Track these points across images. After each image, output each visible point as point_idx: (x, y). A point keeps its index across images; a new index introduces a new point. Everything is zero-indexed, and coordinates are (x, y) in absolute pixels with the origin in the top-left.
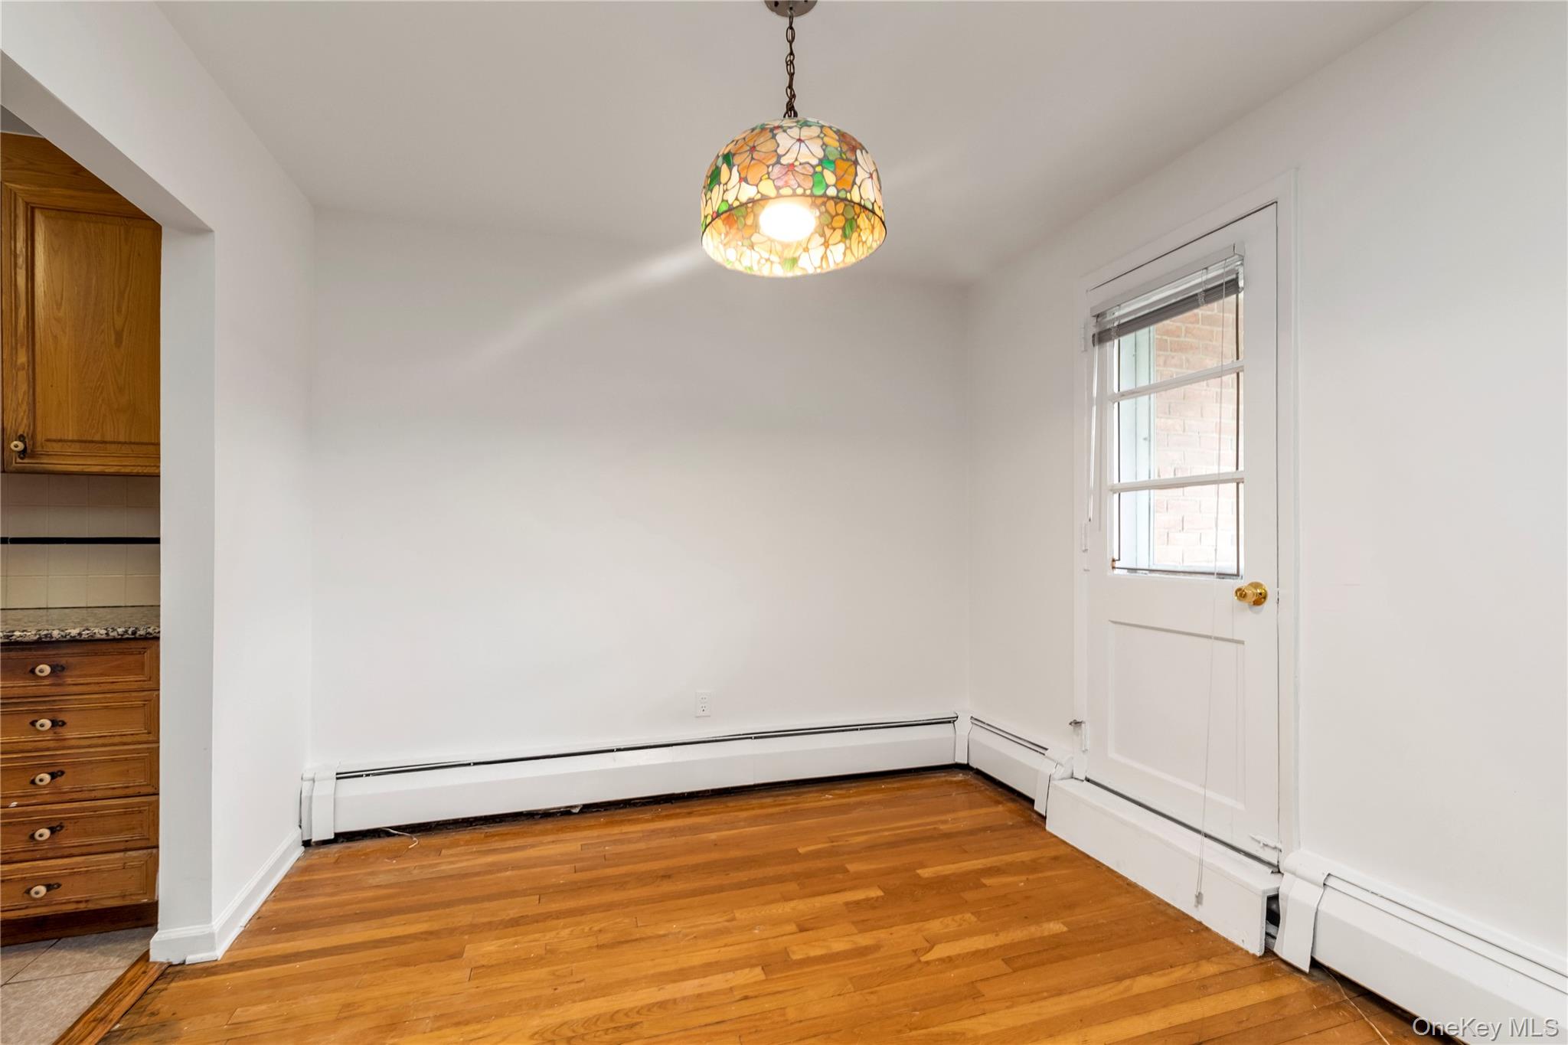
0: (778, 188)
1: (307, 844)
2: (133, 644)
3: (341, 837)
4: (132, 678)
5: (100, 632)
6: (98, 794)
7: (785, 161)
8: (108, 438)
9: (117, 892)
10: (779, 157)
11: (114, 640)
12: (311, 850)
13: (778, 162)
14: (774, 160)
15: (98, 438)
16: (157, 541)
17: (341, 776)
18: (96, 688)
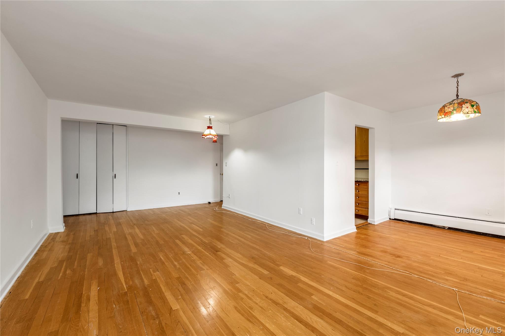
0: (445, 116)
1: (390, 219)
2: (366, 182)
3: (395, 219)
4: (366, 187)
5: (363, 181)
6: (362, 201)
7: (446, 112)
8: (364, 155)
9: (364, 213)
10: (445, 111)
11: (364, 182)
12: (390, 220)
13: (445, 112)
14: (444, 112)
15: (362, 155)
16: (368, 169)
17: (395, 209)
18: (363, 188)
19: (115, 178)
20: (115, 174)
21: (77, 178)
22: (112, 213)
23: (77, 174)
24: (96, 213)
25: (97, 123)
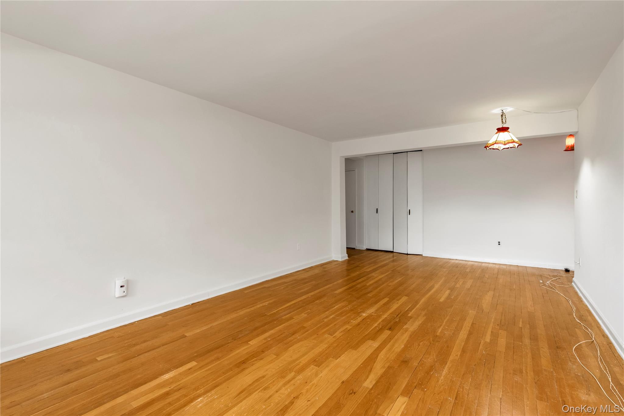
19: (409, 214)
20: (410, 210)
21: (377, 213)
22: (406, 255)
23: (377, 209)
24: (392, 252)
25: (394, 153)
